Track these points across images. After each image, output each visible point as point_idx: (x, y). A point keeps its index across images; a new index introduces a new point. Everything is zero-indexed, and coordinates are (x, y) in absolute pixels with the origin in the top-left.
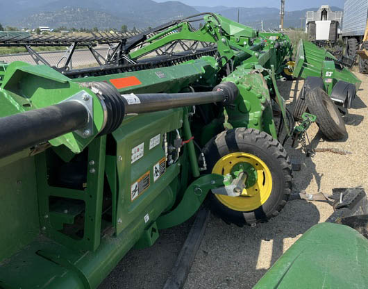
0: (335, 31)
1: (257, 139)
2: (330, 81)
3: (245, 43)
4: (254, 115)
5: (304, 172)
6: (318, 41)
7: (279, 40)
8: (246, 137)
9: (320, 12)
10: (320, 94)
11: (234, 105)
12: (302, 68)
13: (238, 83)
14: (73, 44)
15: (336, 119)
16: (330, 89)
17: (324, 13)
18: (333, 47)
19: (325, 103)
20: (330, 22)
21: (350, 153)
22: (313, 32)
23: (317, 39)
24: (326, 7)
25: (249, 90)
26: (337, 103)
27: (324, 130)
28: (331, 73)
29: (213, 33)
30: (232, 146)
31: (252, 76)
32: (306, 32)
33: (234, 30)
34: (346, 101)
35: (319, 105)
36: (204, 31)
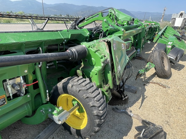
0: (184, 23)
1: (80, 90)
2: (170, 47)
3: (125, 24)
4: (97, 68)
5: (137, 95)
6: (175, 27)
8: (74, 87)
10: (161, 54)
11: (87, 60)
12: (158, 39)
13: (89, 47)
14: (47, 19)
15: (167, 67)
16: (169, 51)
17: (181, 14)
18: (182, 30)
20: (183, 19)
21: (169, 88)
22: (174, 23)
23: (175, 26)
24: (183, 12)
25: (95, 52)
27: (158, 72)
28: (171, 43)
29: (111, 18)
31: (100, 43)
32: (171, 23)
33: (121, 17)
34: (177, 58)
36: (108, 17)
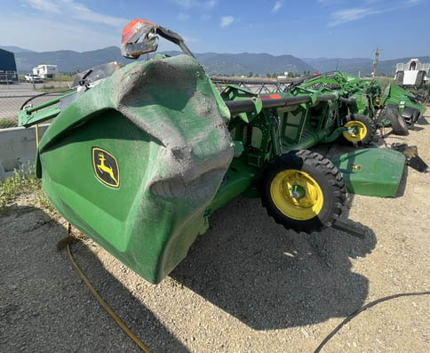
0: (421, 78)
1: (362, 117)
2: (403, 106)
3: (355, 85)
4: (361, 111)
7: (372, 84)
8: (358, 116)
9: (409, 63)
10: (395, 112)
11: (353, 107)
12: (386, 100)
13: (355, 99)
15: (403, 125)
16: (402, 110)
17: (413, 64)
18: (417, 89)
19: (397, 117)
20: (418, 71)
22: (401, 78)
23: (404, 84)
24: (416, 60)
26: (406, 119)
27: (395, 130)
28: (404, 103)
29: (338, 80)
30: (352, 118)
32: (395, 78)
33: (350, 79)
34: (412, 117)
35: (393, 117)
36: (334, 79)
